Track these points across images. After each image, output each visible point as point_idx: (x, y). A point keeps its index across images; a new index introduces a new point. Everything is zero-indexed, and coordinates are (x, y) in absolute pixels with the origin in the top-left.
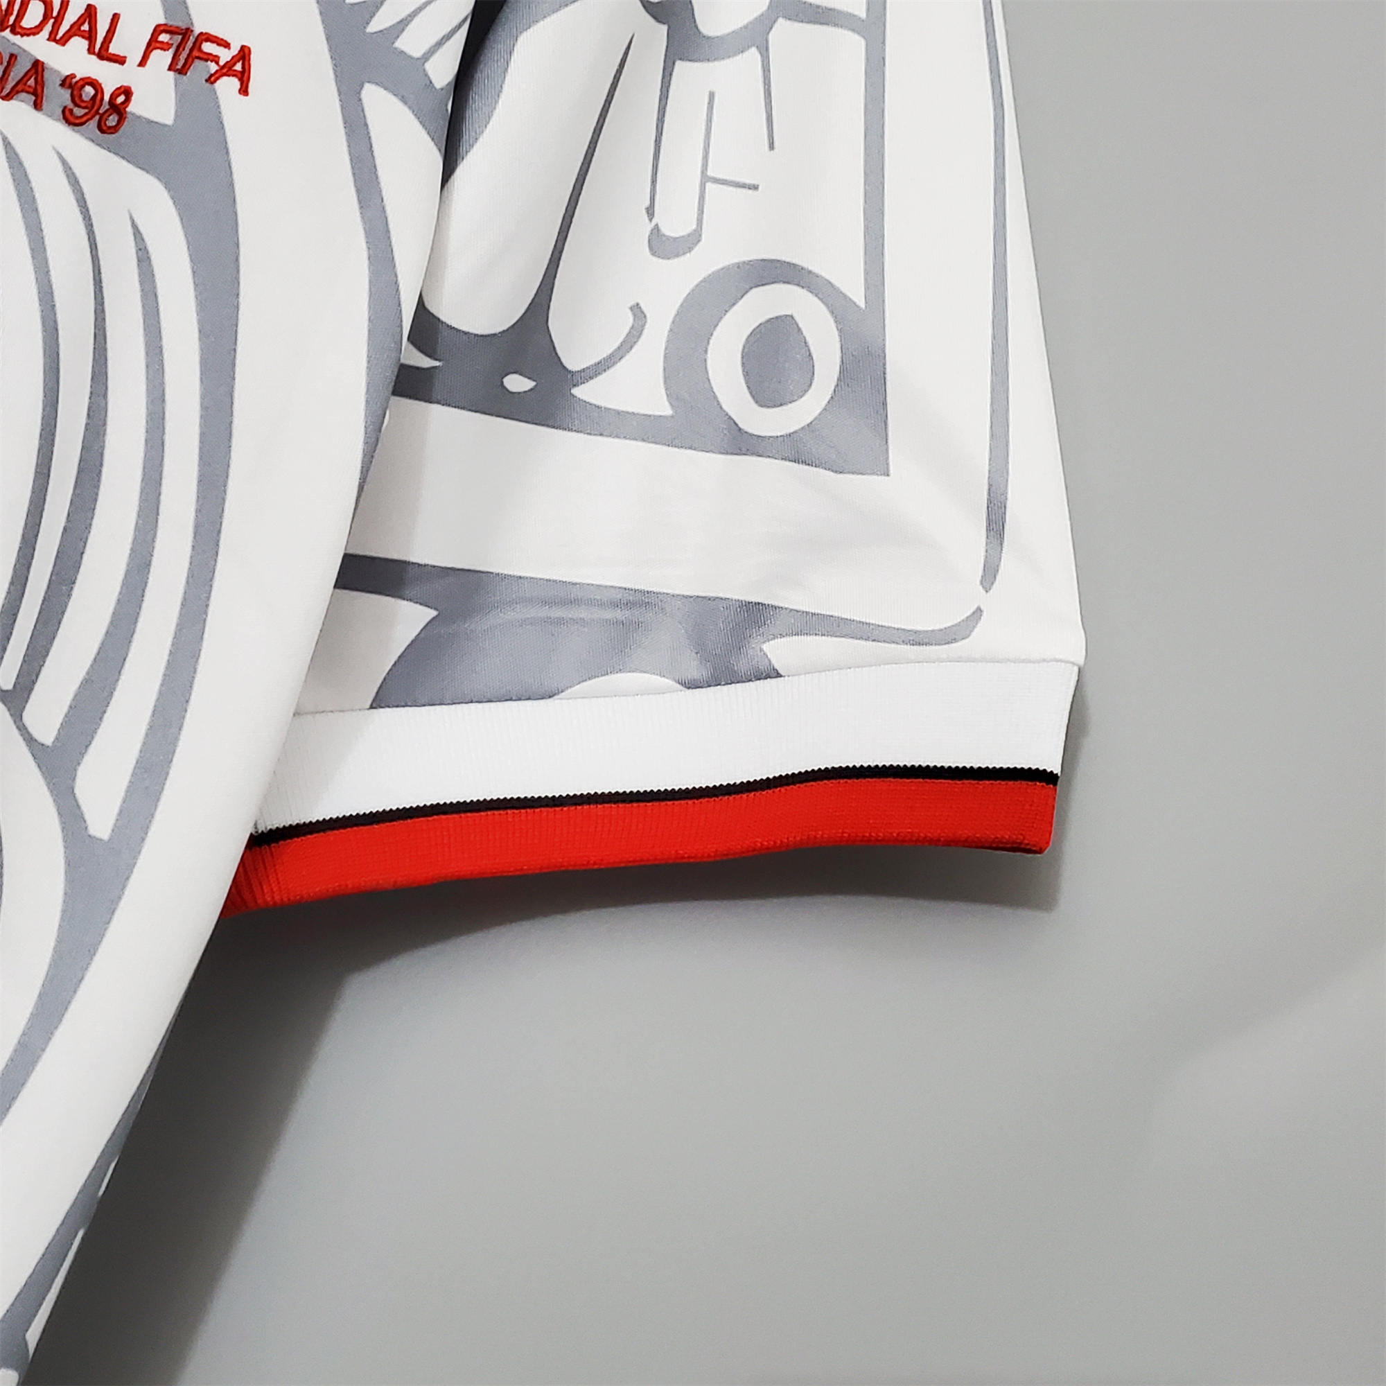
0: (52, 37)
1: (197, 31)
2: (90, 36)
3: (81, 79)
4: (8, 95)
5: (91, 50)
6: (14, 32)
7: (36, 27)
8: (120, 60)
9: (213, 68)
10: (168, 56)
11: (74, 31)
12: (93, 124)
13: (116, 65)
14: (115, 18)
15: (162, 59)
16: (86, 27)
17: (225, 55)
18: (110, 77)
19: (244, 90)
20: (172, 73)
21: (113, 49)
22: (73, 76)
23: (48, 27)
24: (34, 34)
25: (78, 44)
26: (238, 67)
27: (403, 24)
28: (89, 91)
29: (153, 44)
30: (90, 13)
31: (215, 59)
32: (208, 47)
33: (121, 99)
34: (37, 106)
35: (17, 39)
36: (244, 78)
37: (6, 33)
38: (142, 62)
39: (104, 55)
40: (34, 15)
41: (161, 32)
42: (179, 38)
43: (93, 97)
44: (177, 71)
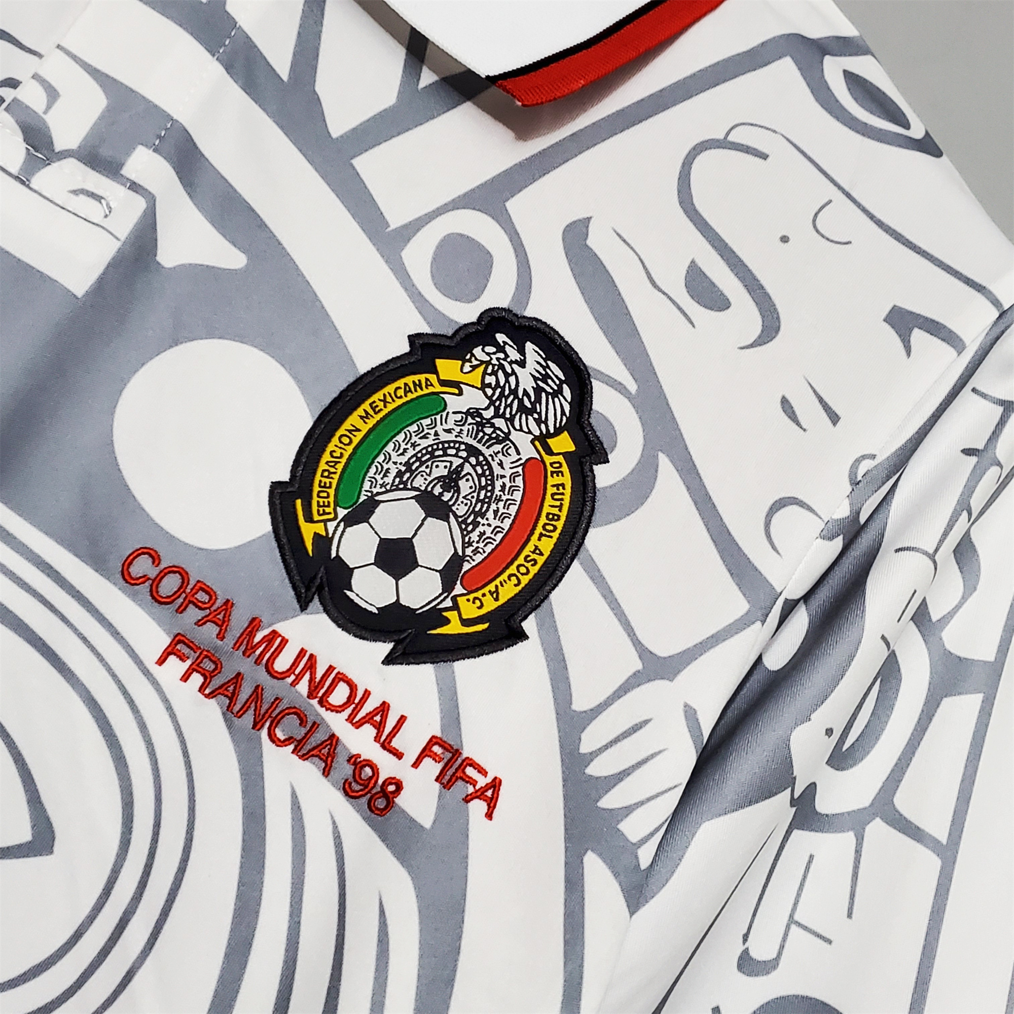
0: (350, 719)
1: (465, 754)
2: (380, 727)
3: (364, 760)
4: (304, 755)
5: (377, 739)
6: (321, 703)
7: (340, 706)
8: (399, 755)
9: (471, 789)
10: (438, 767)
11: (368, 719)
12: (364, 800)
13: (394, 759)
15: (431, 768)
16: (378, 718)
17: (482, 781)
18: (387, 766)
19: (489, 816)
20: (437, 785)
21: (395, 743)
22: (359, 756)
23: (349, 711)
24: (337, 712)
25: (369, 731)
26: (489, 793)
27: (628, 810)
28: (368, 771)
29: (426, 752)
30: (384, 708)
31: (474, 783)
32: (470, 771)
33: (391, 788)
34: (326, 772)
35: (322, 711)
36: (492, 804)
37: (315, 702)
38: (416, 765)
39: (386, 746)
40: (340, 695)
41: (436, 743)
42: (449, 755)
43: (371, 778)
44: (442, 784)
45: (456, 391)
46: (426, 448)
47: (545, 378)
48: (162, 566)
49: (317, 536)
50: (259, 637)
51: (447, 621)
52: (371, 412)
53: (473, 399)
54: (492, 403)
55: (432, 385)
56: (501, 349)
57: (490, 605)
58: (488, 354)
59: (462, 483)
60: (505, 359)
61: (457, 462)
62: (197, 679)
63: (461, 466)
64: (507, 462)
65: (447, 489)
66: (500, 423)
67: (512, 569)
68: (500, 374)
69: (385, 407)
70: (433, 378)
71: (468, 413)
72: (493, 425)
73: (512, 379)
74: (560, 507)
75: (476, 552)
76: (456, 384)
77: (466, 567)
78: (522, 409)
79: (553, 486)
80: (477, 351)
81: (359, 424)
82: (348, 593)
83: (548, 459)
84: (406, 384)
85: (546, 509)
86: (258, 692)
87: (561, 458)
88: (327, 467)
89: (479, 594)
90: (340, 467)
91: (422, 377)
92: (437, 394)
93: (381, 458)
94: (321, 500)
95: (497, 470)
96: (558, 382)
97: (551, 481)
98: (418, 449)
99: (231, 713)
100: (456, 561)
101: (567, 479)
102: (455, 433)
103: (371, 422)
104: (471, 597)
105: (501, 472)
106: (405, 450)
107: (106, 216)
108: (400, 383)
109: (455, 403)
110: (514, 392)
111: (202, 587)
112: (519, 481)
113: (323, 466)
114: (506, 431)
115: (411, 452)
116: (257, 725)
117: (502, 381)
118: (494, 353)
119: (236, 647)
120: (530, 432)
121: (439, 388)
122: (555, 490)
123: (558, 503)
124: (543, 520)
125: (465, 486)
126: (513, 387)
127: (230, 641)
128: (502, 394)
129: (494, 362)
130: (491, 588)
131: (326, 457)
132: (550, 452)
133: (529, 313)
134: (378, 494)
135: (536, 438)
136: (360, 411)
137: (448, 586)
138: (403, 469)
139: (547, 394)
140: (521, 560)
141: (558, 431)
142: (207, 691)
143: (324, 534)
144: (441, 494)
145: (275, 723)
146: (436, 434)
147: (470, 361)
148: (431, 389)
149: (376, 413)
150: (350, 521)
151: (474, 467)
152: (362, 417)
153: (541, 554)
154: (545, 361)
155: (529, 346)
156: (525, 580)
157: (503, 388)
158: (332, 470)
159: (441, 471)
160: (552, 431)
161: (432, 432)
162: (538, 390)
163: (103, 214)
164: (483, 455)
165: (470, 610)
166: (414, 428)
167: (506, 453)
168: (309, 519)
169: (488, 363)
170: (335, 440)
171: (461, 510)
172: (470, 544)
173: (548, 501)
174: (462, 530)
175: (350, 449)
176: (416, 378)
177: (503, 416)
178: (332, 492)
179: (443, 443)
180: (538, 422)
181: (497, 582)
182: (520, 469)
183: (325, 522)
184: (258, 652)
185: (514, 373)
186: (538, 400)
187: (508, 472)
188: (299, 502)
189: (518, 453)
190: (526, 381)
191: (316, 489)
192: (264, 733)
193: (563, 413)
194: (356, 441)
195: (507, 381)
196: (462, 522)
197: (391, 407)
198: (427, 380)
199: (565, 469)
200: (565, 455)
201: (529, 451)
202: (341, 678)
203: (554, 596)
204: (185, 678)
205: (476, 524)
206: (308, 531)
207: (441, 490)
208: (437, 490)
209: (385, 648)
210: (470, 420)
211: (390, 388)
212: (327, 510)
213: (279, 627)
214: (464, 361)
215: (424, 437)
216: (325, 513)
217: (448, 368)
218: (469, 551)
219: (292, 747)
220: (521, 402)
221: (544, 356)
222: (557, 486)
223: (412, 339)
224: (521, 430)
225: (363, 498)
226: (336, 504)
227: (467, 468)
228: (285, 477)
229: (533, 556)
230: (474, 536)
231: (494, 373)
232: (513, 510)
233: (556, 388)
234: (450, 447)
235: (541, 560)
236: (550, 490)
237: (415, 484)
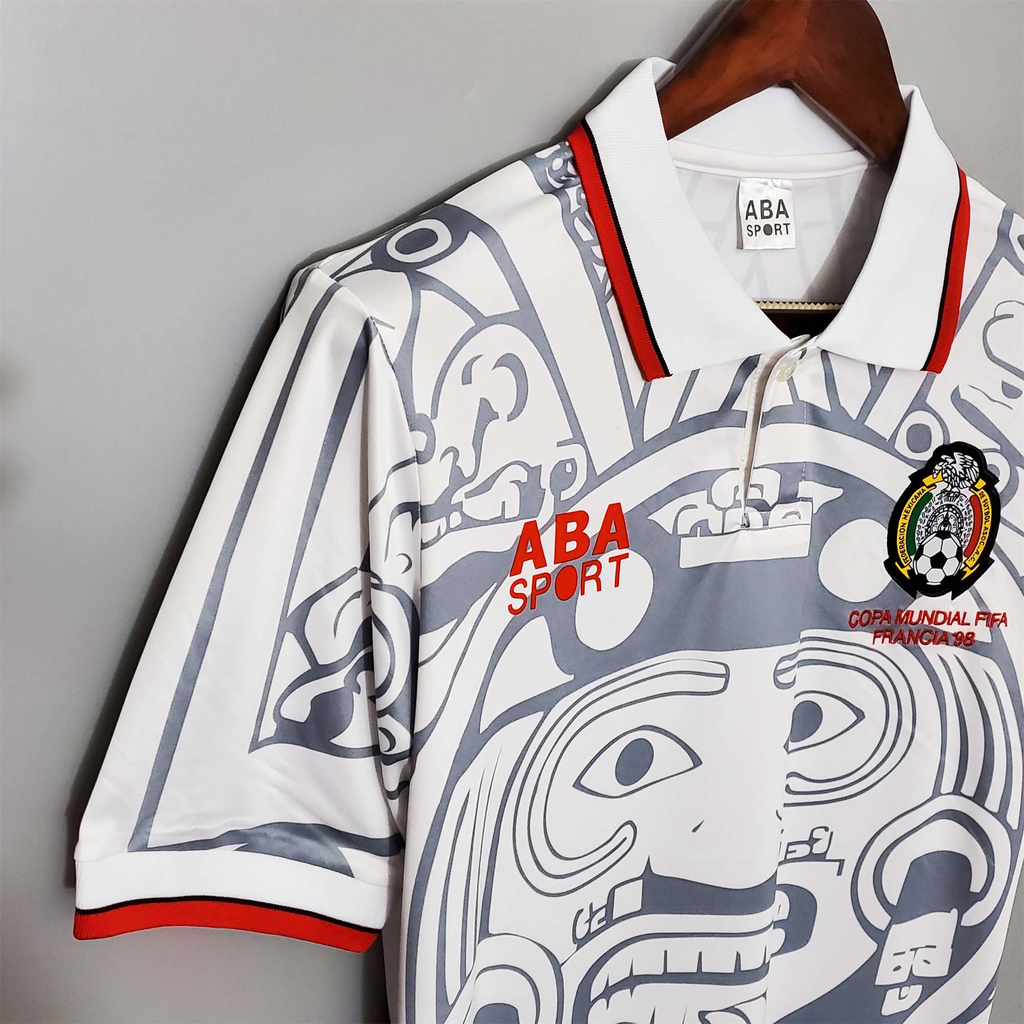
0: (948, 624)
1: (992, 613)
2: (958, 620)
3: (958, 633)
4: (937, 643)
5: (959, 624)
6: (935, 624)
7: (942, 622)
8: (968, 624)
9: (998, 622)
10: (984, 621)
11: (954, 620)
12: (962, 644)
13: (967, 626)
14: (965, 614)
15: (982, 623)
16: (957, 617)
17: (1000, 617)
18: (965, 630)
19: (1006, 626)
20: (988, 628)
21: (965, 621)
22: (955, 632)
23: (946, 621)
24: (942, 624)
25: (956, 623)
26: (1004, 619)
28: (960, 635)
29: (978, 618)
30: (958, 614)
31: (998, 620)
32: (996, 617)
33: (970, 636)
34: (947, 644)
35: (937, 626)
36: (1005, 622)
37: (932, 625)
38: (976, 624)
39: (963, 624)
40: (941, 618)
41: (979, 614)
42: (987, 616)
43: (961, 637)
44: (989, 626)
45: (934, 487)
46: (932, 515)
47: (965, 463)
48: (860, 614)
49: (908, 571)
50: (903, 615)
51: (965, 572)
52: (906, 514)
53: (942, 486)
54: (949, 483)
55: (925, 490)
56: (945, 461)
57: (977, 557)
58: (941, 466)
59: (950, 520)
60: (948, 464)
61: (945, 514)
62: (887, 640)
63: (947, 514)
64: (963, 503)
65: (945, 526)
66: (955, 490)
67: (980, 540)
68: (948, 471)
69: (911, 509)
70: (924, 488)
71: (942, 493)
72: (953, 492)
73: (953, 470)
74: (988, 508)
75: (965, 542)
76: (934, 485)
77: (964, 549)
78: (961, 479)
79: (983, 502)
80: (937, 467)
81: (905, 521)
82: (928, 583)
83: (977, 493)
84: (915, 496)
85: (984, 512)
86: (911, 632)
87: (982, 490)
88: (900, 545)
89: (972, 556)
90: (905, 542)
91: (920, 490)
92: (928, 492)
93: (917, 529)
94: (904, 558)
95: (961, 508)
96: (971, 462)
97: (982, 501)
98: (929, 517)
99: (904, 645)
100: (959, 549)
101: (987, 497)
102: (939, 503)
103: (908, 518)
104: (970, 558)
105: (963, 508)
106: (925, 520)
107: (800, 518)
108: (913, 496)
109: (935, 492)
110: (956, 475)
111: (876, 612)
112: (970, 507)
113: (898, 545)
114: (958, 491)
115: (927, 520)
116: (916, 642)
117: (950, 474)
118: (943, 464)
119: (896, 623)
120: (967, 487)
121: (927, 490)
122: (984, 503)
123: (987, 507)
124: (984, 516)
125: (952, 521)
126: (954, 472)
127: (893, 622)
128: (951, 478)
129: (944, 467)
130: (975, 551)
131: (898, 541)
132: (977, 490)
133: (952, 442)
134: (922, 542)
135: (970, 487)
136: (902, 516)
137: (960, 560)
138: (927, 528)
139: (968, 468)
140: (982, 535)
141: (977, 480)
142: (892, 642)
143: (910, 569)
144: (945, 529)
145: (921, 639)
146: (933, 507)
147: (935, 472)
148: (925, 492)
149: (908, 513)
150: (916, 559)
151: (952, 512)
152: (904, 518)
153: (988, 529)
154: (963, 456)
155: (955, 454)
156: (985, 541)
157: (951, 476)
158: (903, 544)
159: (940, 520)
160: (975, 481)
161: (931, 507)
162: (964, 469)
163: (798, 517)
164: (954, 505)
165: (971, 563)
166: (924, 510)
167: (961, 500)
168: (902, 567)
169: (942, 469)
170: (899, 533)
171: (954, 530)
172: (962, 540)
173: (983, 508)
174: (957, 537)
175: (905, 533)
176: (918, 491)
177: (955, 486)
178: (906, 552)
179: (937, 509)
180: (969, 481)
181: (977, 548)
182: (969, 503)
183: (909, 564)
184: (905, 620)
185: (953, 467)
186: (966, 472)
187: (965, 507)
188: (896, 564)
189: (966, 497)
190: (958, 468)
191: (900, 555)
192: (919, 643)
193: (976, 472)
194: (906, 529)
195: (952, 472)
196: (956, 535)
197: (912, 508)
198: (922, 490)
199: (985, 493)
200: (983, 488)
201: (969, 494)
202: (939, 612)
203: (997, 540)
204: (883, 642)
205: (961, 532)
206: (904, 571)
207: (944, 528)
208: (942, 528)
209: (950, 594)
210: (943, 495)
211: (910, 500)
212: (907, 560)
213: (910, 608)
214: (933, 474)
215: (930, 511)
216: (907, 561)
217: (928, 481)
218: (963, 543)
219: (932, 643)
220: (959, 477)
221: (962, 454)
222: (984, 501)
223: (911, 477)
224: (964, 488)
225: (917, 547)
226: (910, 556)
227: (950, 514)
228: (887, 557)
229: (985, 531)
230: (962, 537)
231: (946, 472)
232: (972, 519)
233: (970, 464)
234: (940, 510)
235: (988, 531)
236: (983, 504)
237: (934, 531)
